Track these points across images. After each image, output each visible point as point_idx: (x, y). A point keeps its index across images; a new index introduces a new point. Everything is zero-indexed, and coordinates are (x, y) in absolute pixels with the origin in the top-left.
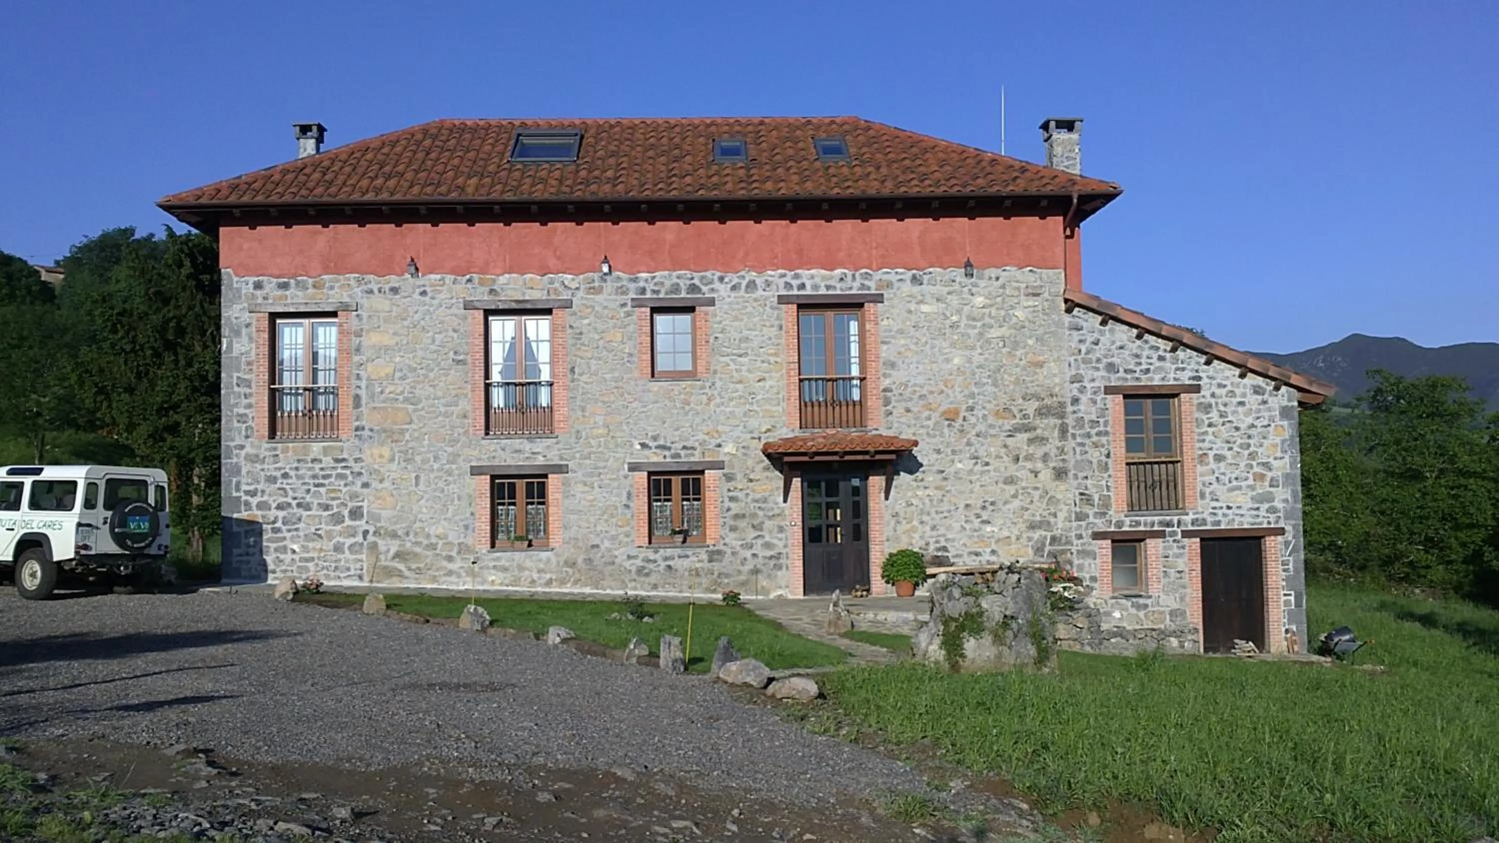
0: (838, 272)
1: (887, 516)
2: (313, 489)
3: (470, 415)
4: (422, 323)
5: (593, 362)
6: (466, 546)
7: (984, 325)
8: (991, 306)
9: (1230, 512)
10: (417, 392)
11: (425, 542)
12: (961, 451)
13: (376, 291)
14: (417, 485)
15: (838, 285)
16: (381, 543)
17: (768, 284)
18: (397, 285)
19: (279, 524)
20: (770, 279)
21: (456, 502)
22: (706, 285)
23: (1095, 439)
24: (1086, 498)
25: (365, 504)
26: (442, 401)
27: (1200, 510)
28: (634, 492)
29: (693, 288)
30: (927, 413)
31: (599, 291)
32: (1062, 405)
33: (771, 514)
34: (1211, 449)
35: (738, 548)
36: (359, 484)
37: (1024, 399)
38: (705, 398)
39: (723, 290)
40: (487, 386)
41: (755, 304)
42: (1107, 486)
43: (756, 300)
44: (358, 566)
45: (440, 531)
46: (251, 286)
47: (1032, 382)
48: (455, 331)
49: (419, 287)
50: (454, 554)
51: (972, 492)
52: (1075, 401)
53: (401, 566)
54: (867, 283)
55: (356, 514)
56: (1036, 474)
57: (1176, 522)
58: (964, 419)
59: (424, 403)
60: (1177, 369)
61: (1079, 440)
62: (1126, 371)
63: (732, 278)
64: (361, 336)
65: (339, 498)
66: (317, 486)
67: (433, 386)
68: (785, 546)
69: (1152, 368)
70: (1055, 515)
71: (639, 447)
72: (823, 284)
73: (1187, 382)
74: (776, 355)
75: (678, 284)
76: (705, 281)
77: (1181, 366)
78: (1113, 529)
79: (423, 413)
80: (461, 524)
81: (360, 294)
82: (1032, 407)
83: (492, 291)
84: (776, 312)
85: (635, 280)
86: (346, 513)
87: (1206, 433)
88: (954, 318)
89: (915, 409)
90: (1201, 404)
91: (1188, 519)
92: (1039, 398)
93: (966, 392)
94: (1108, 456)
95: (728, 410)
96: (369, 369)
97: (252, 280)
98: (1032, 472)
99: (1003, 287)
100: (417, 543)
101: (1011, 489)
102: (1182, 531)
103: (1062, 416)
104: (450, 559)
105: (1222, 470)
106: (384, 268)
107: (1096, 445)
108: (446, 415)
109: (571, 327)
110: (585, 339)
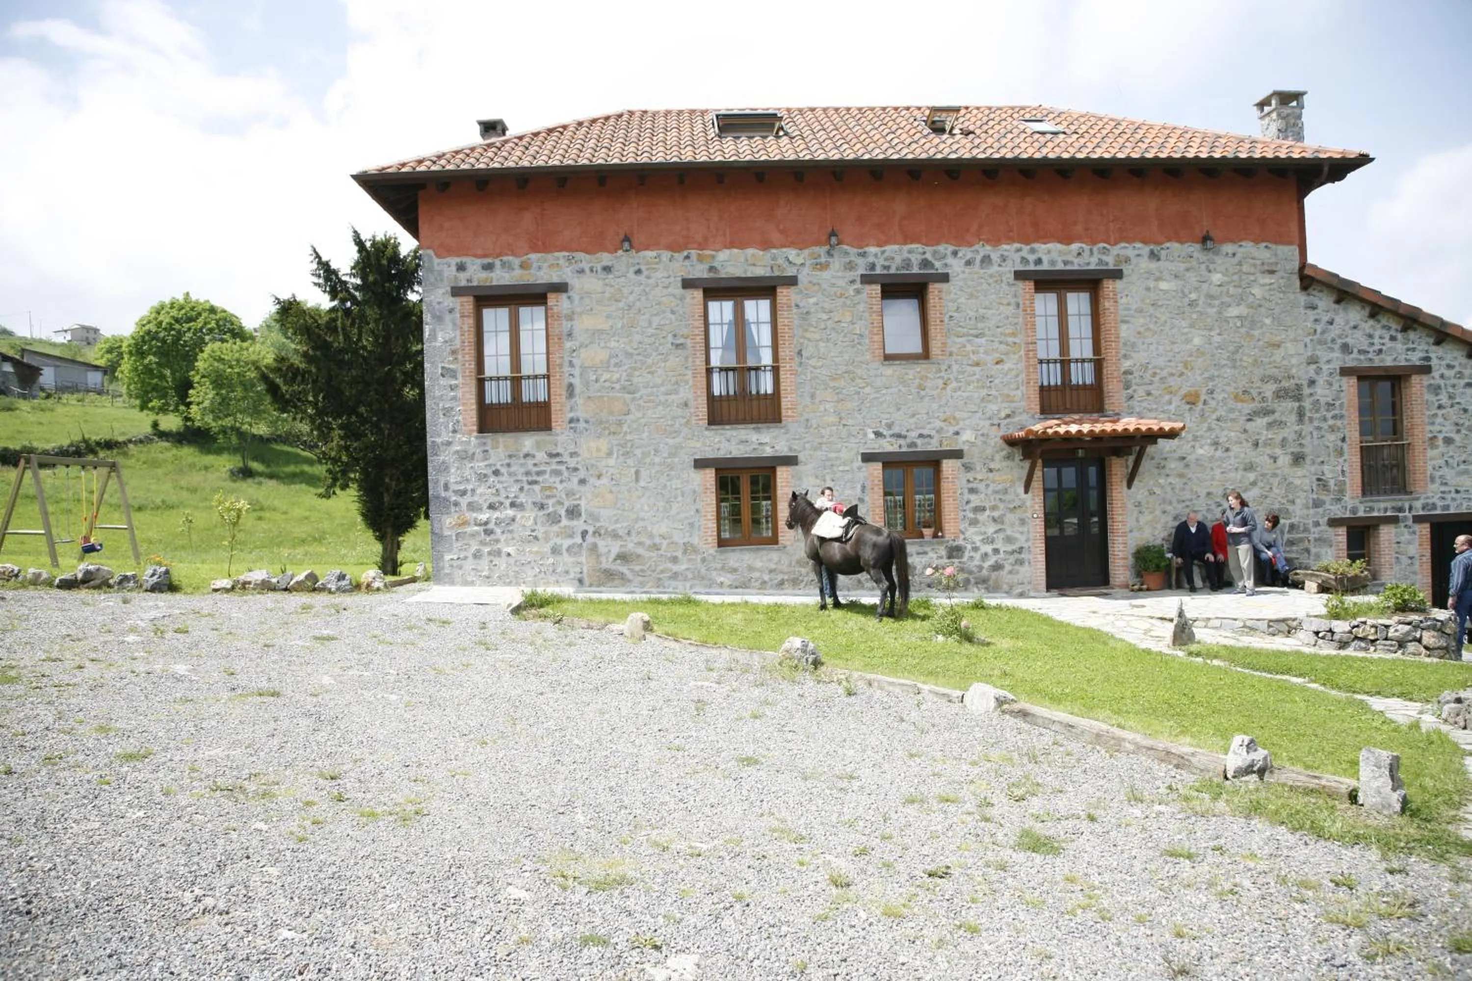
0: (1075, 246)
1: (1130, 506)
2: (526, 487)
3: (692, 403)
4: (638, 303)
5: (822, 344)
6: (692, 545)
7: (1222, 303)
8: (1228, 283)
9: (1458, 496)
10: (635, 380)
11: (648, 542)
12: (1202, 436)
13: (587, 270)
14: (637, 480)
15: (1076, 261)
16: (601, 543)
17: (1004, 259)
18: (609, 264)
19: (491, 526)
20: (1006, 253)
21: (680, 499)
22: (939, 260)
23: (1331, 422)
24: (1321, 482)
25: (583, 503)
26: (662, 389)
27: (1430, 494)
28: (868, 484)
29: (925, 263)
30: (1167, 397)
31: (824, 267)
32: (1299, 387)
33: (1011, 506)
34: (1440, 432)
35: (978, 544)
36: (575, 480)
37: (1262, 380)
38: (940, 382)
39: (955, 266)
40: (709, 371)
41: (991, 281)
42: (1343, 471)
43: (991, 276)
44: (578, 569)
45: (664, 530)
46: (454, 268)
47: (1270, 363)
48: (673, 312)
49: (633, 265)
50: (679, 554)
51: (1213, 479)
52: (1312, 383)
53: (624, 569)
54: (1104, 258)
55: (573, 513)
56: (1275, 459)
57: (1407, 506)
58: (1205, 403)
59: (643, 392)
60: (1408, 350)
61: (1316, 424)
62: (1360, 351)
63: (966, 253)
64: (572, 319)
65: (555, 496)
66: (531, 483)
67: (651, 373)
68: (1027, 540)
69: (1384, 348)
70: (1293, 502)
71: (872, 436)
72: (1060, 259)
73: (1418, 363)
74: (1013, 335)
75: (910, 260)
76: (937, 256)
77: (1412, 346)
78: (1348, 515)
79: (641, 402)
80: (686, 522)
81: (570, 274)
82: (1269, 389)
83: (712, 269)
84: (1013, 289)
85: (864, 255)
86: (563, 512)
87: (1435, 415)
88: (1193, 296)
89: (1155, 393)
90: (1431, 385)
91: (1418, 504)
92: (1277, 380)
93: (1206, 375)
94: (1343, 440)
95: (965, 395)
96: (582, 356)
97: (454, 261)
98: (1271, 457)
99: (1240, 264)
100: (640, 544)
101: (1252, 476)
102: (1414, 517)
103: (1298, 398)
104: (675, 560)
105: (1451, 454)
106: (595, 245)
107: (1332, 429)
108: (666, 404)
109: (797, 306)
110: (813, 319)
